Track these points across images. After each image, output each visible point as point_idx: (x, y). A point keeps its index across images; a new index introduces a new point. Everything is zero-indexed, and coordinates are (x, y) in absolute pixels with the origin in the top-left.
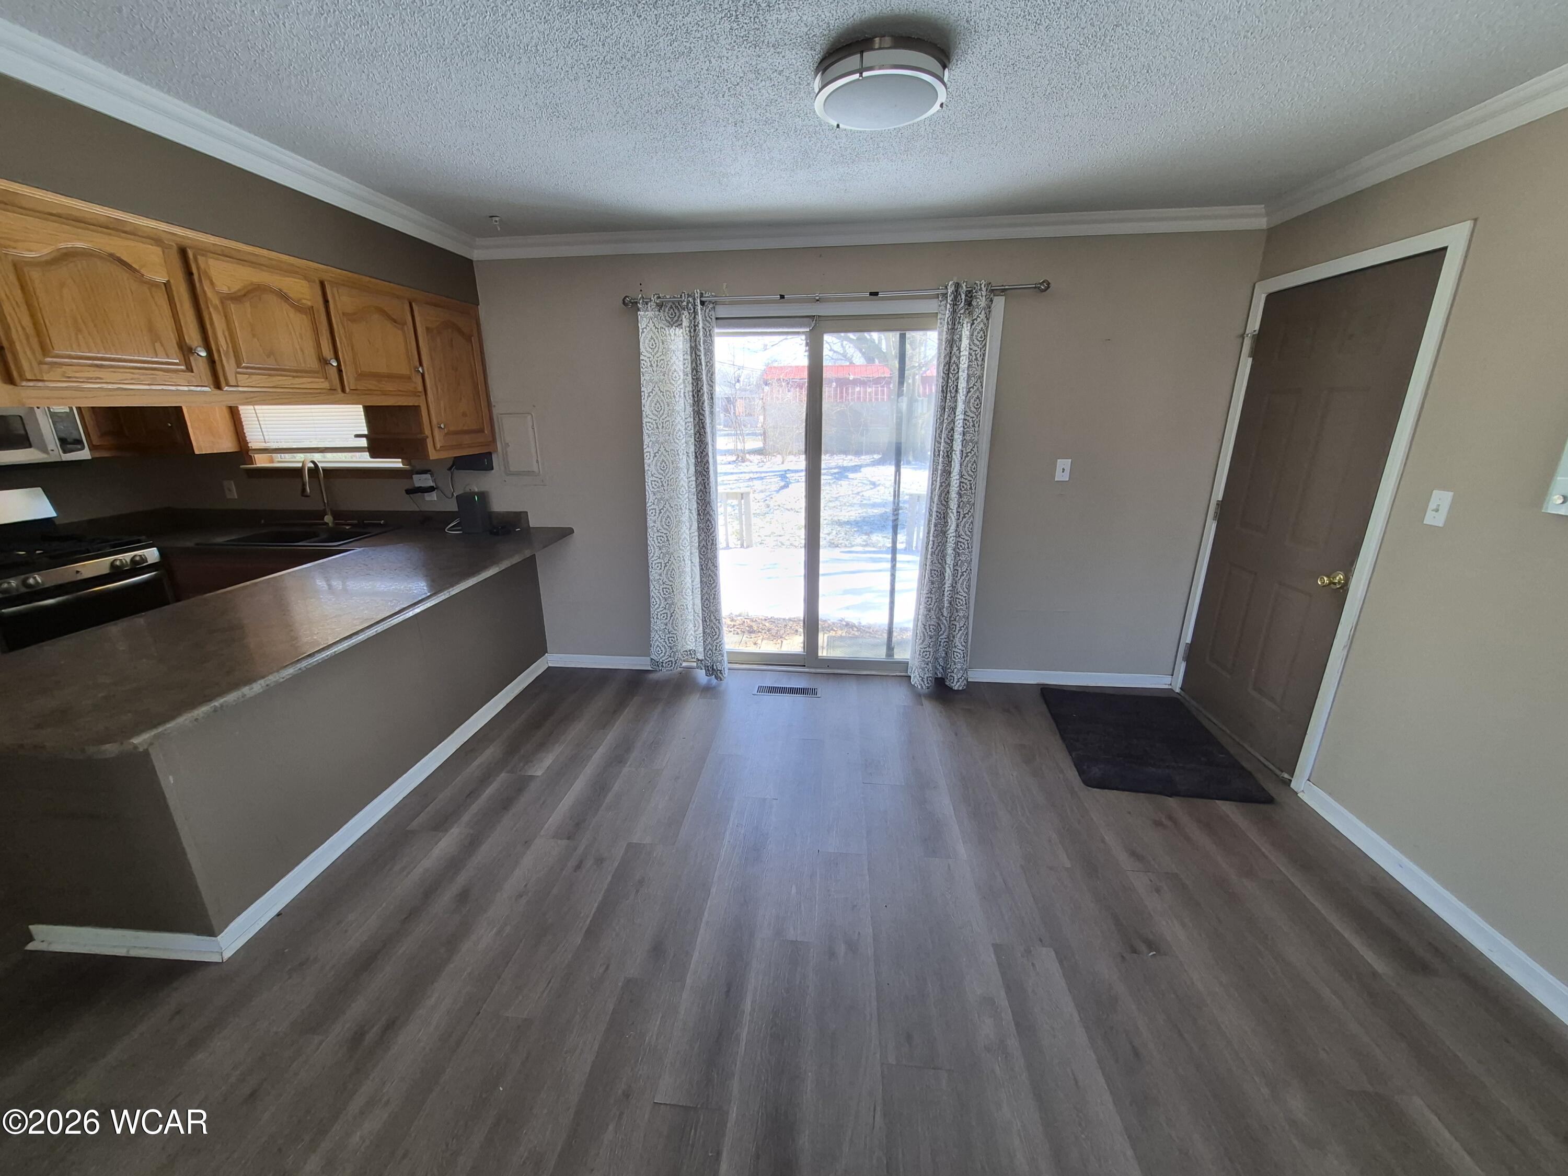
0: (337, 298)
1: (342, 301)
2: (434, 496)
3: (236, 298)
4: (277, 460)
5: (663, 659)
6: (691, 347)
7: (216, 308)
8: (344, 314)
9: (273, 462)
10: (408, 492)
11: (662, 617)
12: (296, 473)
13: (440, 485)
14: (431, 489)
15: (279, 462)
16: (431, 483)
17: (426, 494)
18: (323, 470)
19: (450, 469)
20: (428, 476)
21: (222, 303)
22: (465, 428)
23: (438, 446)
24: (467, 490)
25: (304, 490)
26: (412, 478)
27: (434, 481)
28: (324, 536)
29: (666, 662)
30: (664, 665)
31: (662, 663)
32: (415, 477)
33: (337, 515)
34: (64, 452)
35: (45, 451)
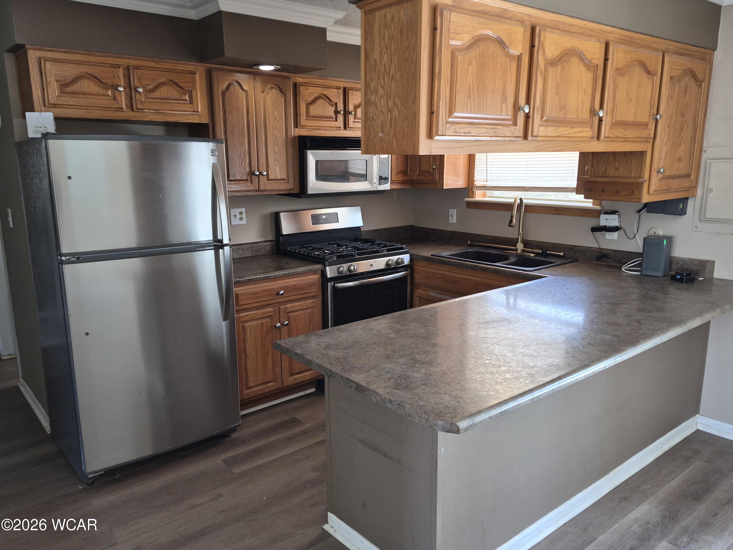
1: (617, 57)
2: (615, 235)
3: (554, 62)
4: (489, 195)
7: (541, 70)
8: (617, 68)
9: (485, 197)
10: (594, 230)
12: (508, 207)
13: (623, 226)
14: (616, 229)
15: (490, 197)
16: (617, 224)
17: (607, 233)
18: (525, 205)
19: (639, 211)
20: (615, 217)
21: (545, 68)
22: (677, 173)
23: (652, 190)
24: (652, 233)
25: (511, 221)
27: (620, 222)
28: (513, 260)
32: (602, 217)
33: (526, 244)
34: (380, 184)
35: (371, 183)
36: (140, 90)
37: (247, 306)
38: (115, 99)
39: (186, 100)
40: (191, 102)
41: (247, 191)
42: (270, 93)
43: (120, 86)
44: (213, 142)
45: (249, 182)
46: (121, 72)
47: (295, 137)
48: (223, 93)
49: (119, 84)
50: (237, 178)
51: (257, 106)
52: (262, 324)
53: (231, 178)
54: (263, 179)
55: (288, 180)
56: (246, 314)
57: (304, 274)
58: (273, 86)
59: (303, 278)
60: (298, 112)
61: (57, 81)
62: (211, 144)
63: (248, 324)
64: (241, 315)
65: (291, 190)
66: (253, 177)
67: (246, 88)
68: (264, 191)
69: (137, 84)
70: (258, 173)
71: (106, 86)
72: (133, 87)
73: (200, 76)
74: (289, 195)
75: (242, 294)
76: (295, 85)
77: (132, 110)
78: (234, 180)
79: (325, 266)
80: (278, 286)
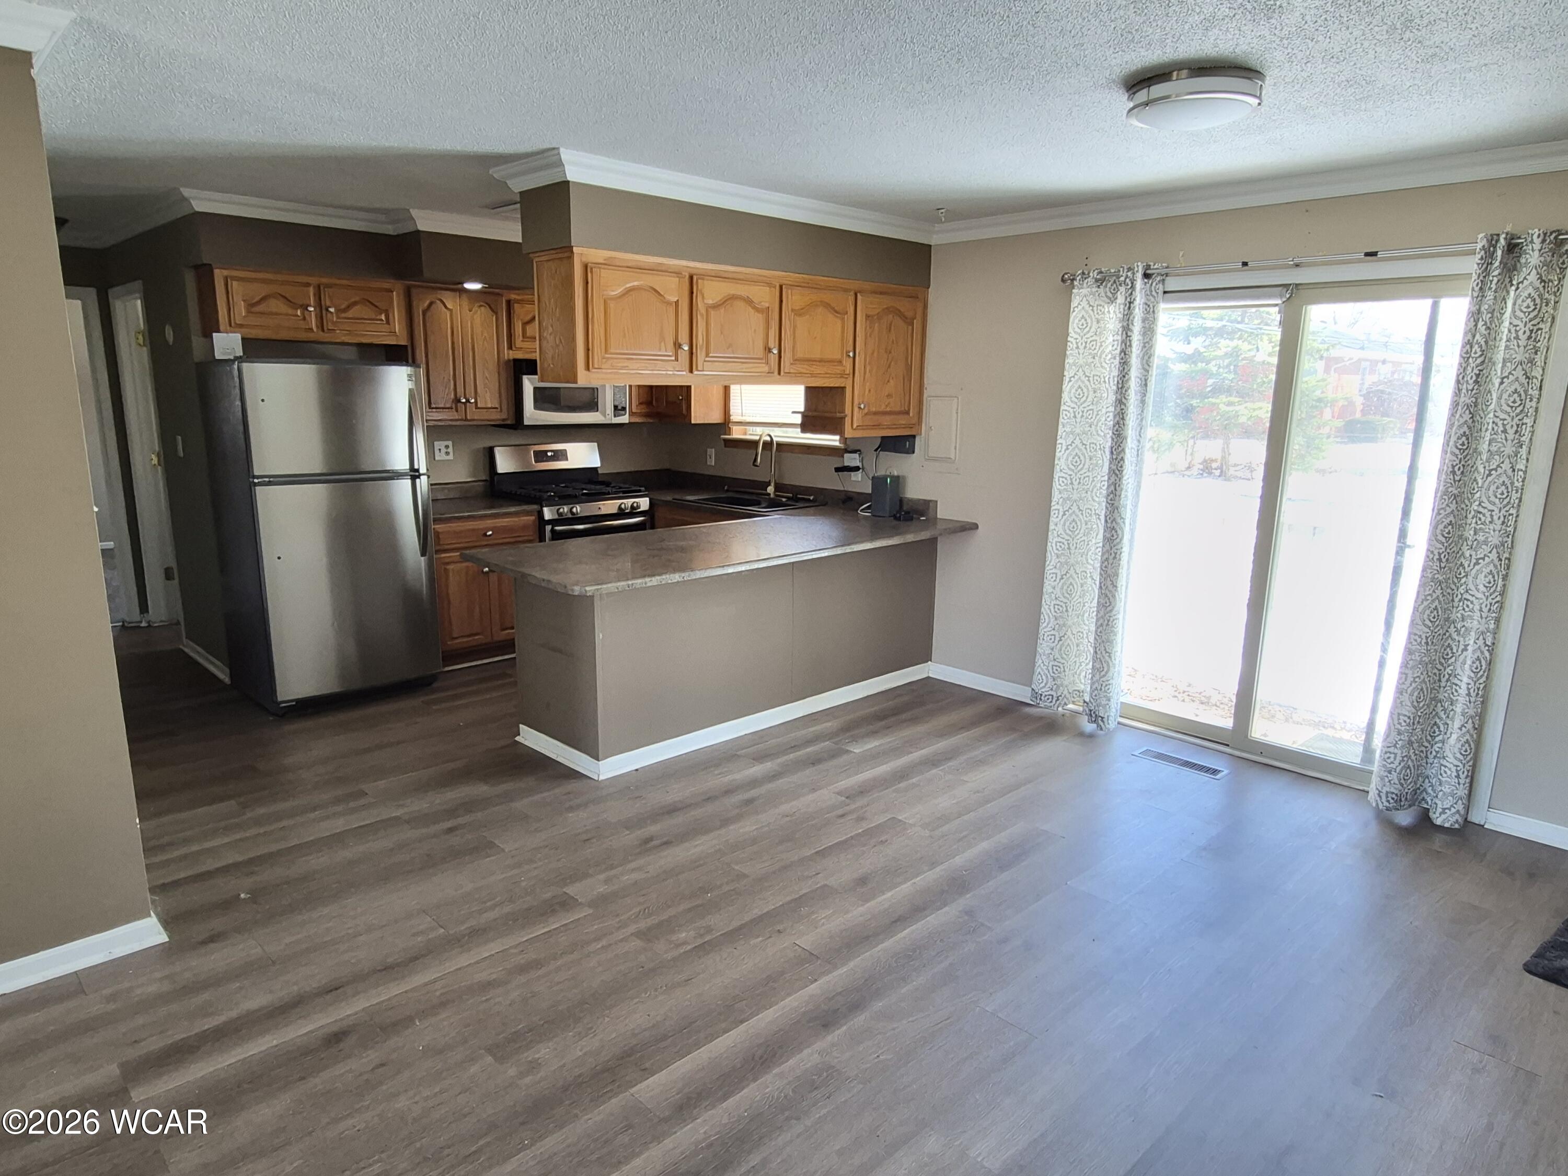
0: (790, 296)
1: (794, 299)
2: (856, 476)
3: (715, 307)
4: (750, 432)
5: (1043, 690)
6: (1123, 327)
7: (702, 315)
8: (793, 310)
9: (745, 434)
10: (838, 470)
11: (1048, 638)
13: (865, 465)
14: (856, 469)
15: (751, 435)
16: (858, 463)
17: (849, 474)
18: (775, 443)
19: (876, 450)
20: (856, 456)
21: (707, 311)
22: (888, 409)
23: (855, 426)
25: (755, 460)
26: (843, 457)
27: (862, 461)
29: (1046, 696)
30: (1042, 698)
31: (1041, 695)
32: (846, 455)
33: (778, 488)
34: (615, 416)
35: (604, 415)
36: (332, 310)
37: (448, 547)
38: (304, 319)
39: (382, 320)
40: (388, 322)
41: (451, 420)
42: (479, 312)
43: (311, 306)
44: (411, 366)
45: (454, 410)
46: (311, 291)
47: (509, 360)
48: (424, 313)
49: (308, 302)
50: (440, 406)
51: (463, 326)
52: (467, 567)
53: (433, 406)
54: (471, 408)
55: (501, 411)
56: (448, 555)
57: (516, 514)
58: (482, 304)
59: (516, 519)
60: (512, 331)
61: (244, 301)
62: (409, 368)
63: (451, 567)
64: (443, 555)
65: (504, 420)
66: (459, 404)
67: (450, 306)
68: (474, 420)
69: (328, 303)
70: (464, 400)
71: (295, 306)
72: (324, 307)
73: (398, 295)
74: (502, 426)
75: (442, 533)
76: (509, 303)
77: (323, 330)
78: (436, 408)
79: (542, 507)
80: (485, 526)
